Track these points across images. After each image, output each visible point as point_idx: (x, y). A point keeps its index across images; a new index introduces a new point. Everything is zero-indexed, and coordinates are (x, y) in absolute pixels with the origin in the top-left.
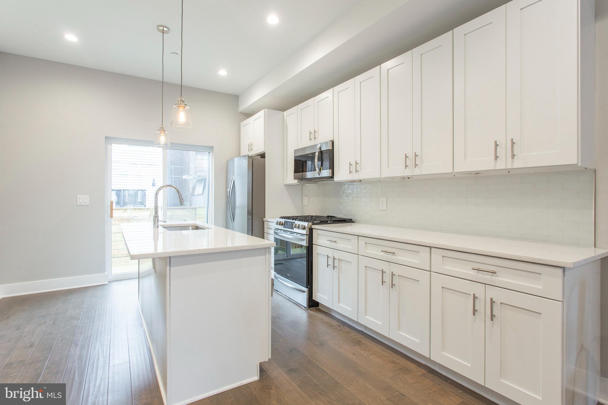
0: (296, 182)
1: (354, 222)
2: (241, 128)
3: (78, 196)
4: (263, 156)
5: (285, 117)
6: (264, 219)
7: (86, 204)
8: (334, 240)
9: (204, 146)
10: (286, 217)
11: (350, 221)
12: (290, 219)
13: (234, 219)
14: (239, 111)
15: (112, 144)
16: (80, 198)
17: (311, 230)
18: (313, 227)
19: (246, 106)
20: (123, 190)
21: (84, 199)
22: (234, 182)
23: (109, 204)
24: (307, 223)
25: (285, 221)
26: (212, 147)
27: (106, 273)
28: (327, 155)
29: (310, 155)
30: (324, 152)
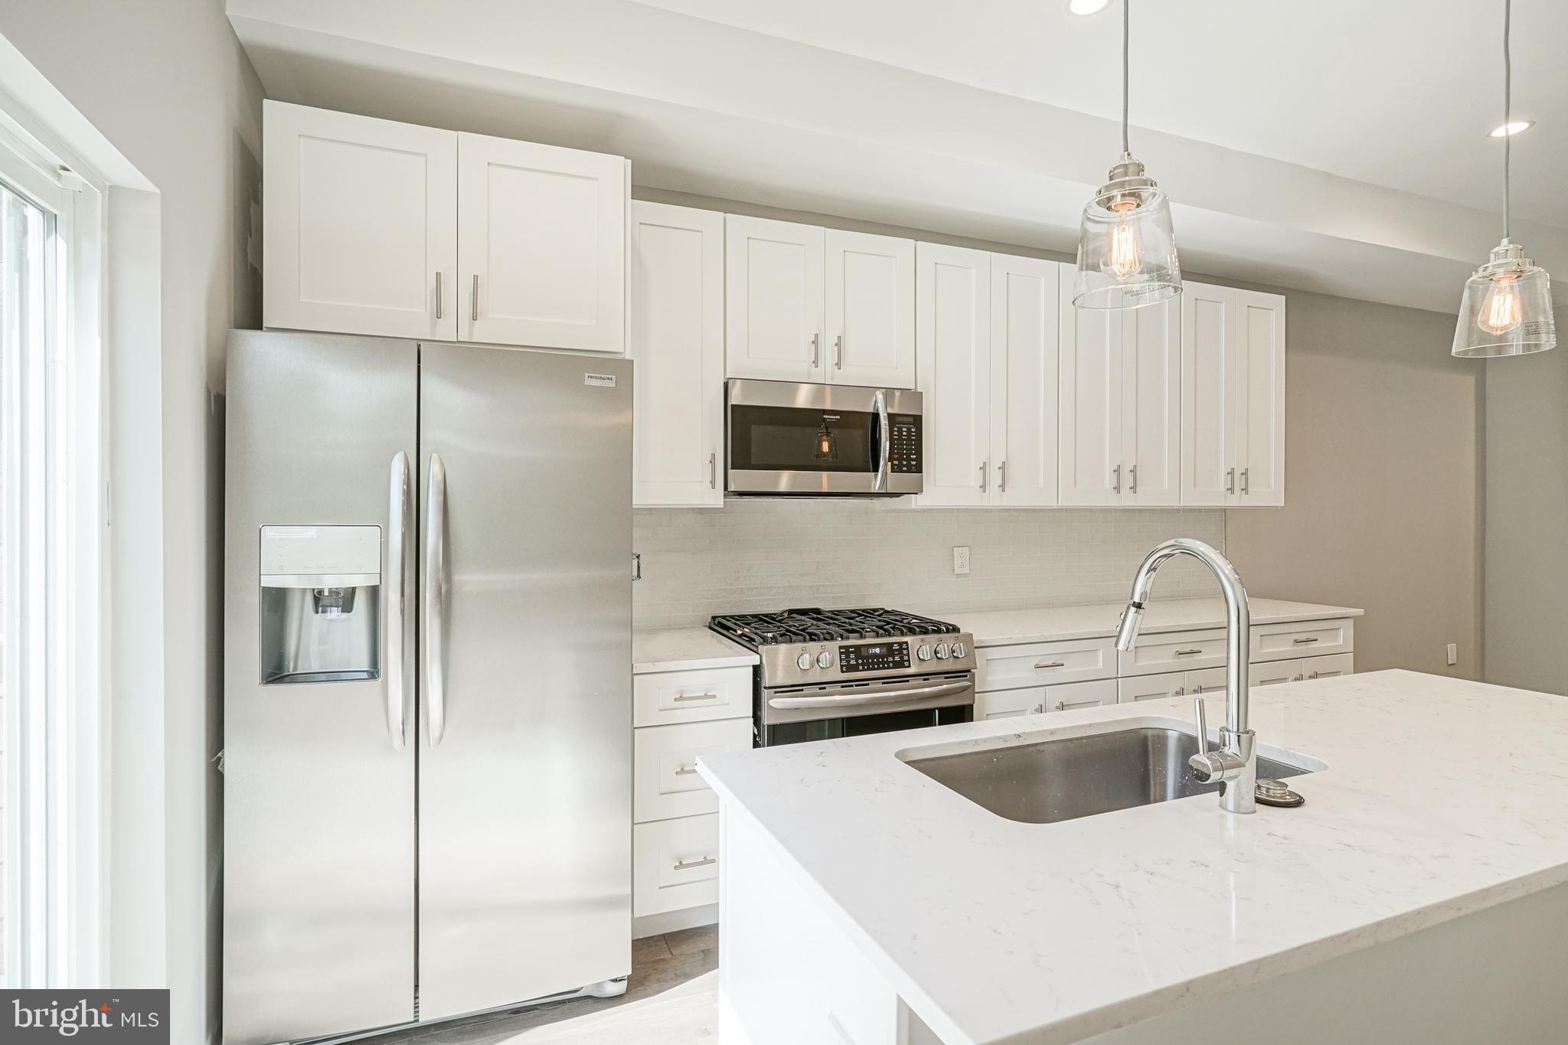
28: (913, 430)
29: (829, 417)
30: (900, 419)
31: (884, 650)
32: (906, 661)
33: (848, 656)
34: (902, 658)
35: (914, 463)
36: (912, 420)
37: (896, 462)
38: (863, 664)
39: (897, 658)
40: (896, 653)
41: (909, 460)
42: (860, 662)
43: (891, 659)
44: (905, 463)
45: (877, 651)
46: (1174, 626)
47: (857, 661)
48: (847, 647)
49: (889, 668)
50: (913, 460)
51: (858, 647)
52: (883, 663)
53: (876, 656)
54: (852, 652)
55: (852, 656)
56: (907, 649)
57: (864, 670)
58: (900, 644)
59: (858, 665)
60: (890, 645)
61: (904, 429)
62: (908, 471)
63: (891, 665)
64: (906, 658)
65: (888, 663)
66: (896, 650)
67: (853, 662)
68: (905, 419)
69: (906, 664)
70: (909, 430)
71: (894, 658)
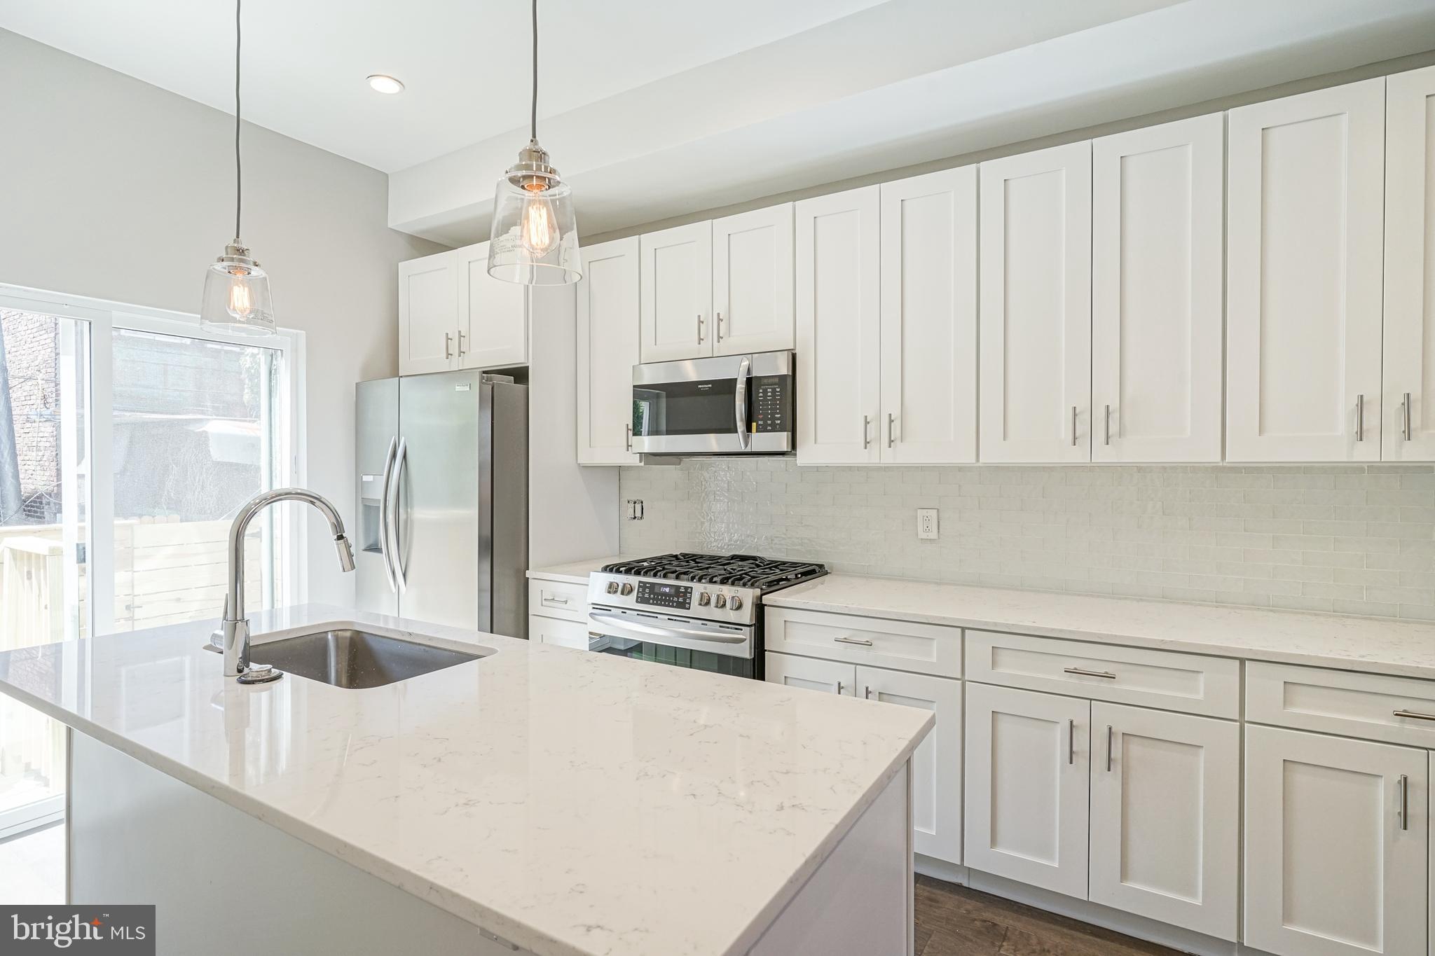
6: (528, 574)
8: (863, 640)
12: (655, 575)
25: (640, 582)
28: (778, 390)
29: (703, 386)
30: (766, 381)
31: (673, 591)
32: (688, 603)
33: (644, 590)
34: (685, 600)
35: (779, 422)
36: (777, 380)
37: (760, 422)
38: (653, 599)
39: (681, 600)
40: (681, 594)
41: (774, 419)
42: (652, 596)
43: (676, 599)
44: (769, 422)
45: (667, 590)
46: (1061, 631)
47: (650, 596)
48: (645, 583)
49: (672, 606)
50: (778, 419)
51: (653, 585)
52: (669, 600)
53: (665, 594)
54: (648, 587)
55: (647, 590)
56: (691, 593)
57: (653, 604)
58: (686, 588)
59: (650, 598)
60: (678, 587)
61: (769, 390)
62: (773, 430)
63: (675, 604)
64: (688, 601)
65: (673, 602)
66: (682, 592)
67: (647, 596)
68: (771, 381)
69: (687, 606)
70: (774, 391)
71: (678, 599)
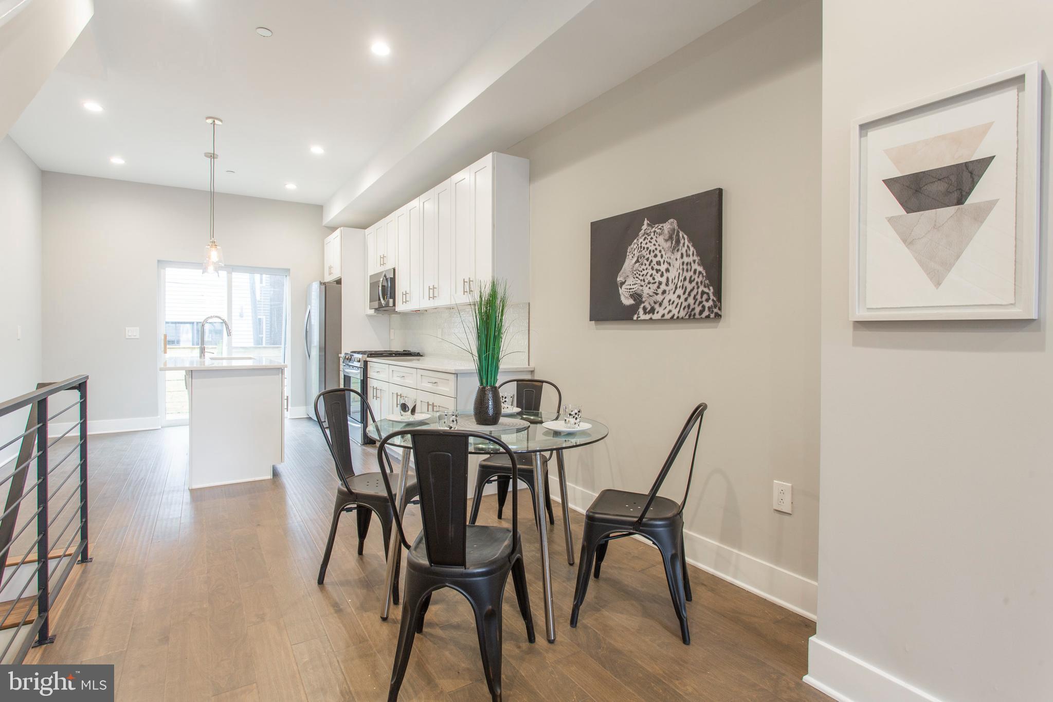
0: (372, 312)
1: (422, 356)
2: (325, 246)
3: (126, 328)
4: (339, 282)
5: (366, 235)
6: (340, 355)
7: (135, 337)
9: (279, 269)
10: (361, 352)
11: (418, 355)
13: (309, 356)
14: (323, 224)
15: (166, 269)
16: (128, 331)
17: (366, 363)
18: (368, 359)
19: (330, 218)
20: (197, 323)
21: (133, 332)
22: (310, 312)
23: (163, 337)
24: (361, 355)
25: (351, 355)
26: (288, 270)
27: (159, 417)
